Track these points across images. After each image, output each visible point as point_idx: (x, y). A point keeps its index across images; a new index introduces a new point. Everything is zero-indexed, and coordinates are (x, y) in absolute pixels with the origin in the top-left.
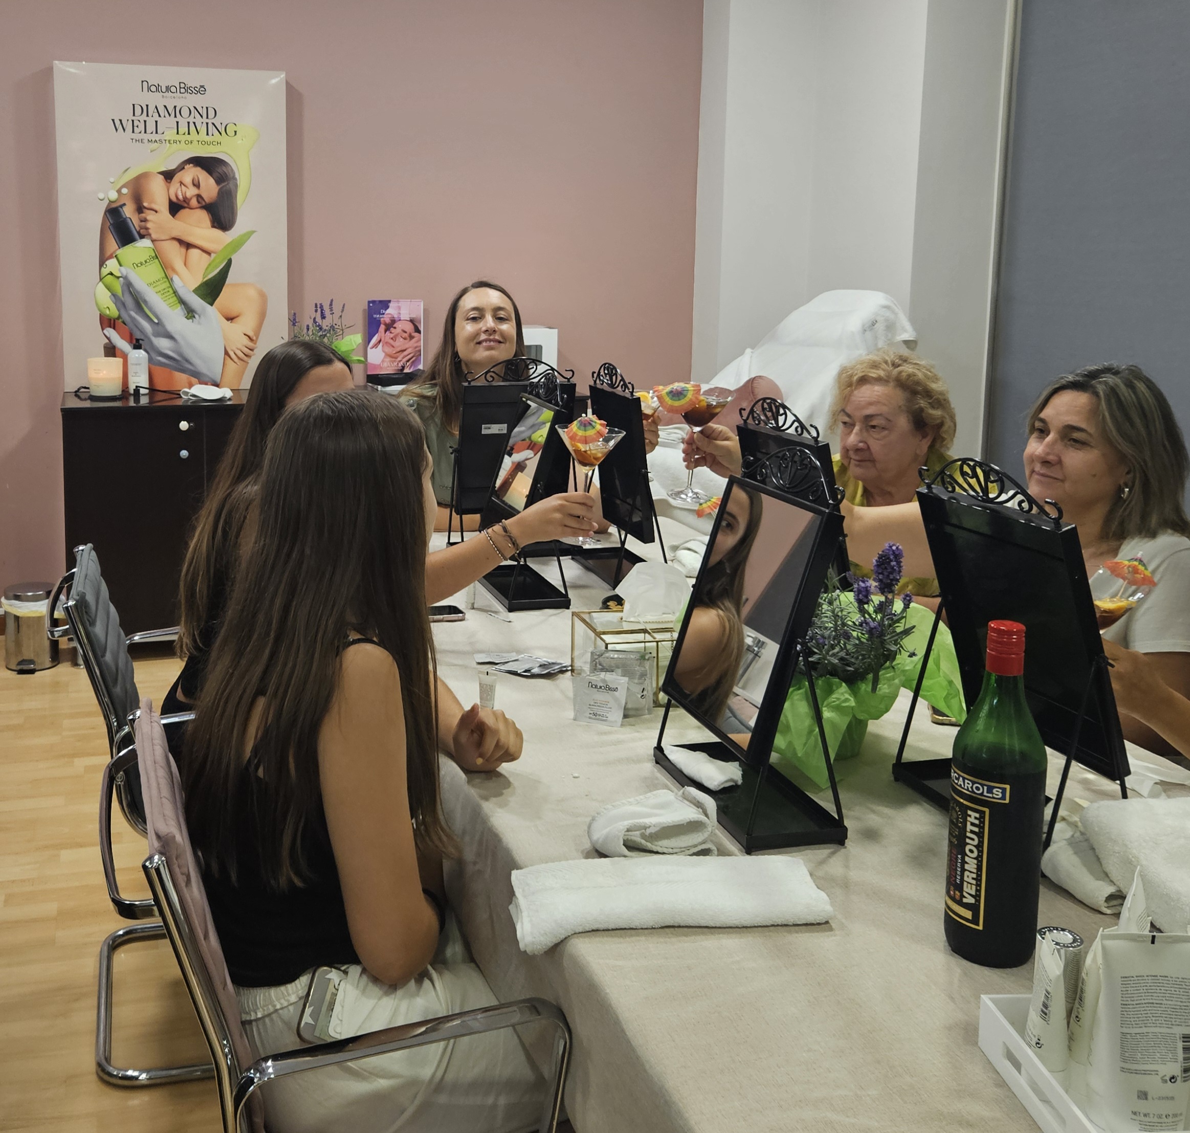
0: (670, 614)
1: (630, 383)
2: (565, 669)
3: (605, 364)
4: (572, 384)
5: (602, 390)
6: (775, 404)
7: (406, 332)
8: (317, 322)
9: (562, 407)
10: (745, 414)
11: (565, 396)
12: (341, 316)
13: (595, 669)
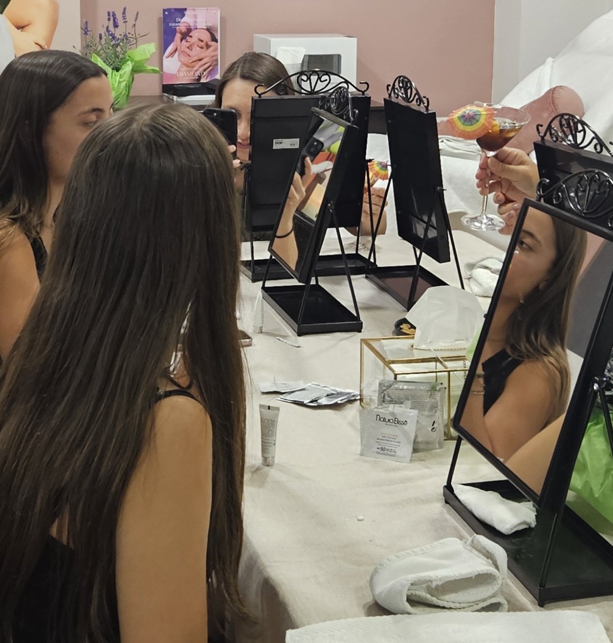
0: (463, 340)
1: (424, 97)
2: (353, 398)
3: (400, 77)
4: (366, 97)
5: (398, 104)
6: (573, 120)
7: (202, 41)
8: (110, 31)
9: (353, 123)
10: (542, 130)
11: (357, 111)
12: (134, 25)
13: (384, 401)
